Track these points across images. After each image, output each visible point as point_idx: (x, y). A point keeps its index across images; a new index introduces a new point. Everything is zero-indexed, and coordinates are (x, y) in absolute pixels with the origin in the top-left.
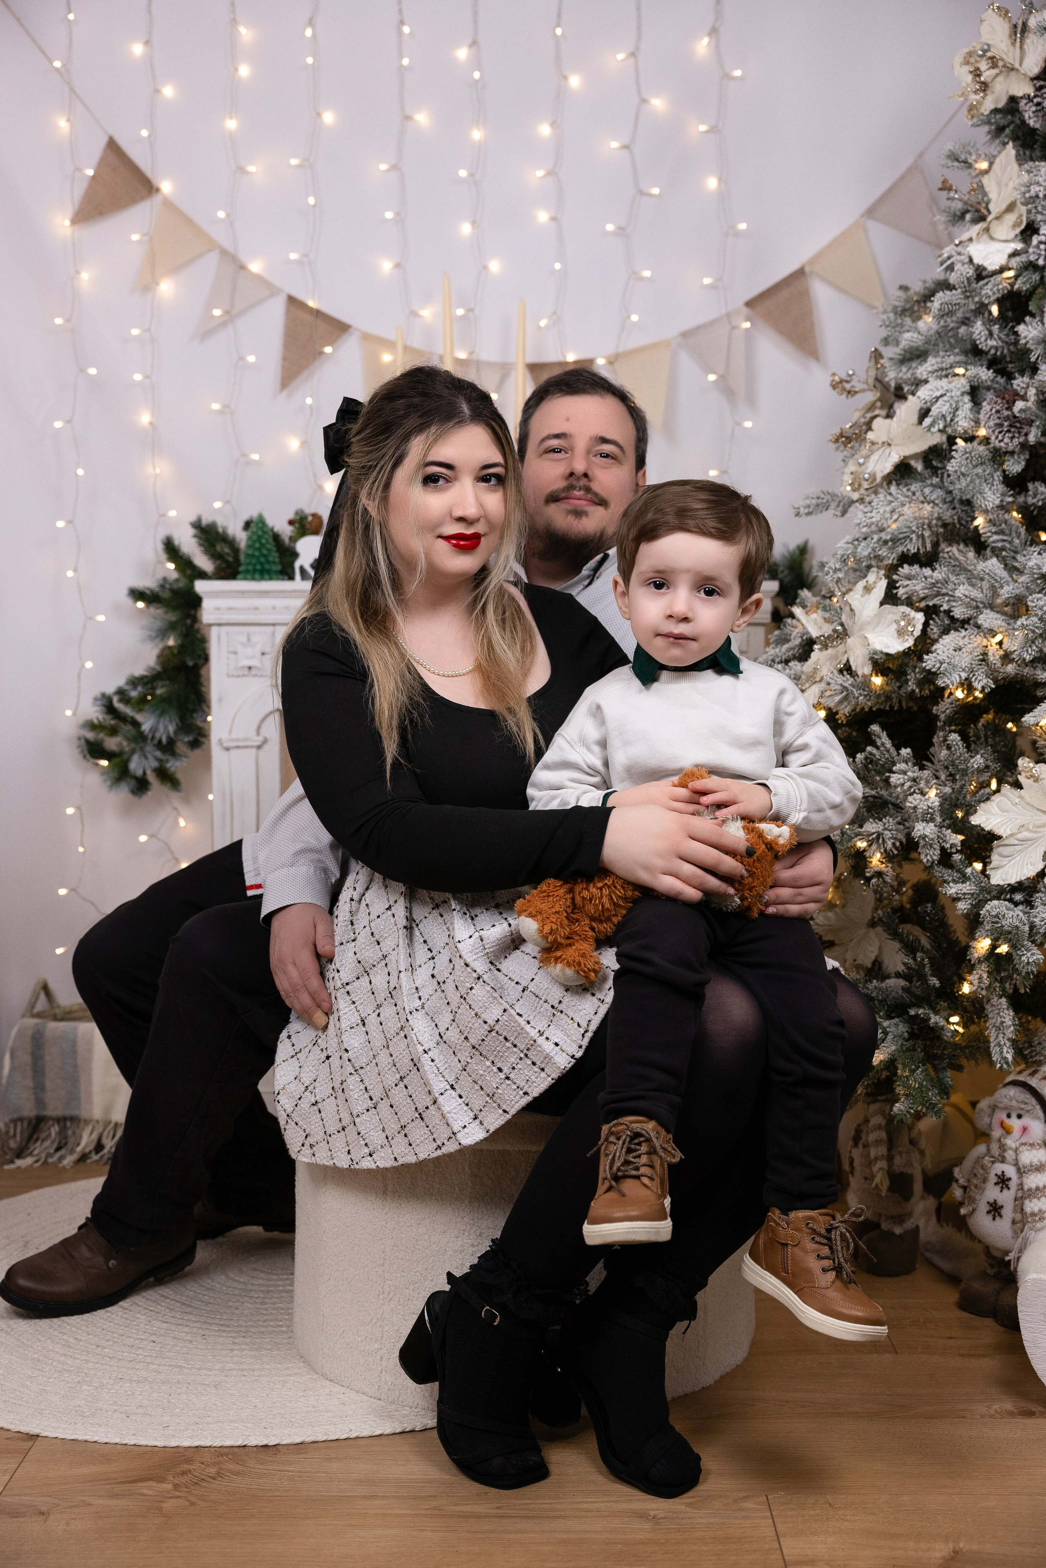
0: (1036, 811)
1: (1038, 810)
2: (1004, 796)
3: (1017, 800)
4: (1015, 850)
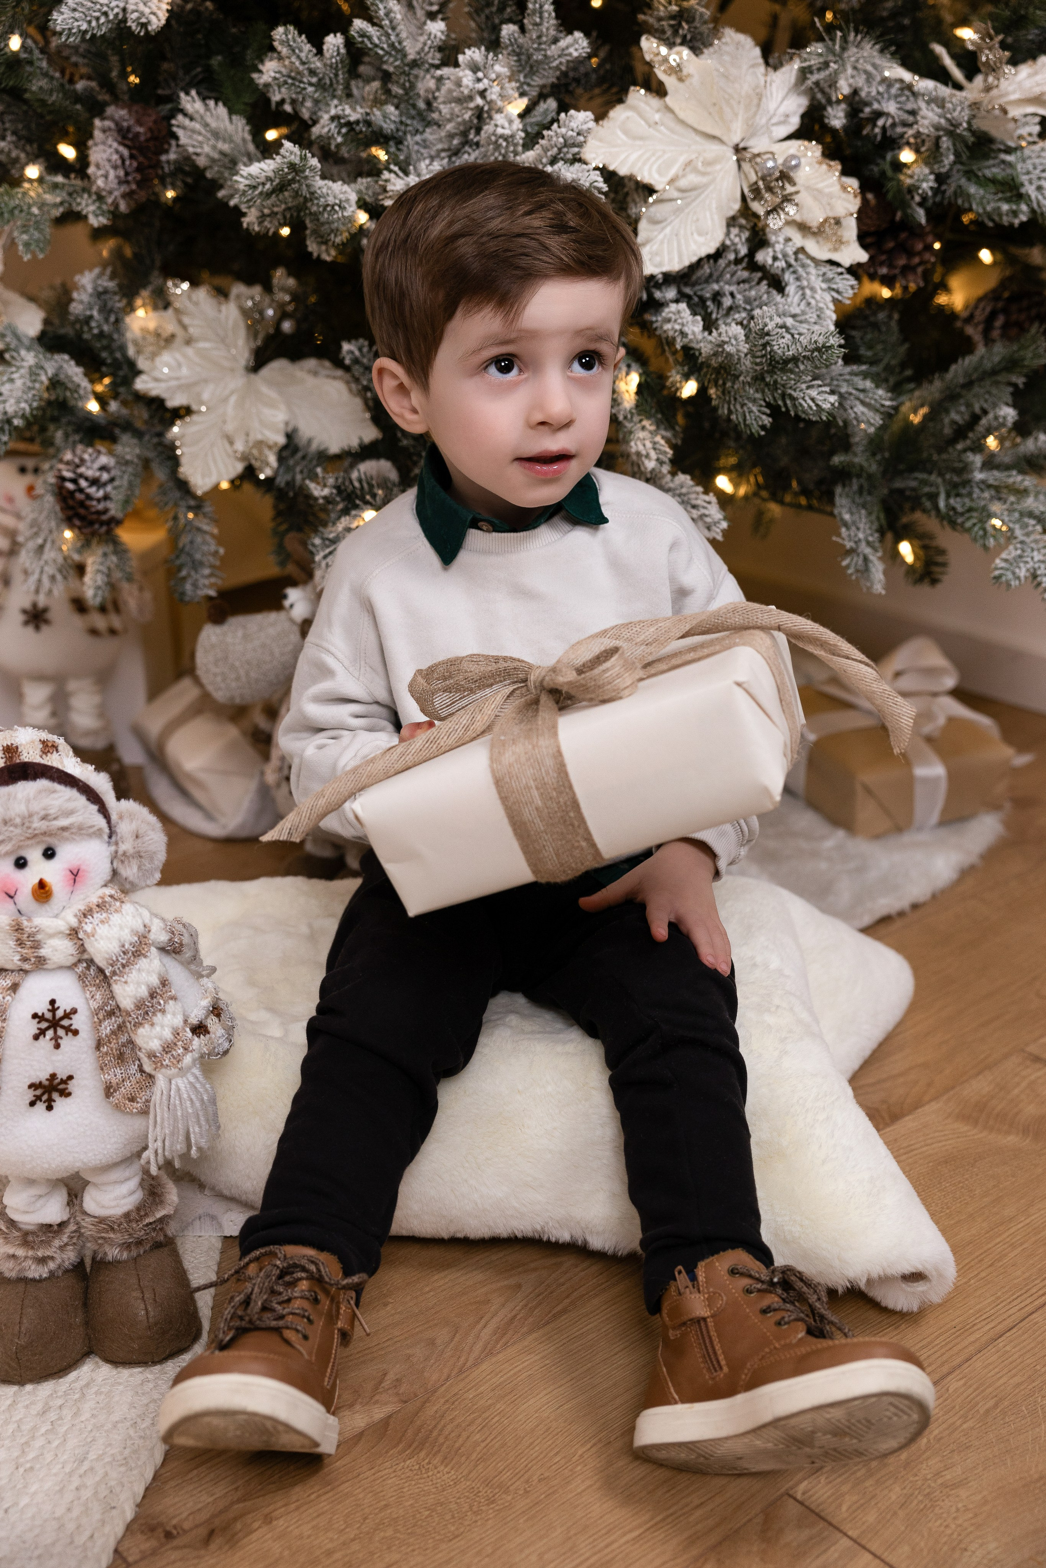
0: (693, 135)
1: (696, 130)
2: (633, 108)
3: (657, 117)
4: (678, 211)
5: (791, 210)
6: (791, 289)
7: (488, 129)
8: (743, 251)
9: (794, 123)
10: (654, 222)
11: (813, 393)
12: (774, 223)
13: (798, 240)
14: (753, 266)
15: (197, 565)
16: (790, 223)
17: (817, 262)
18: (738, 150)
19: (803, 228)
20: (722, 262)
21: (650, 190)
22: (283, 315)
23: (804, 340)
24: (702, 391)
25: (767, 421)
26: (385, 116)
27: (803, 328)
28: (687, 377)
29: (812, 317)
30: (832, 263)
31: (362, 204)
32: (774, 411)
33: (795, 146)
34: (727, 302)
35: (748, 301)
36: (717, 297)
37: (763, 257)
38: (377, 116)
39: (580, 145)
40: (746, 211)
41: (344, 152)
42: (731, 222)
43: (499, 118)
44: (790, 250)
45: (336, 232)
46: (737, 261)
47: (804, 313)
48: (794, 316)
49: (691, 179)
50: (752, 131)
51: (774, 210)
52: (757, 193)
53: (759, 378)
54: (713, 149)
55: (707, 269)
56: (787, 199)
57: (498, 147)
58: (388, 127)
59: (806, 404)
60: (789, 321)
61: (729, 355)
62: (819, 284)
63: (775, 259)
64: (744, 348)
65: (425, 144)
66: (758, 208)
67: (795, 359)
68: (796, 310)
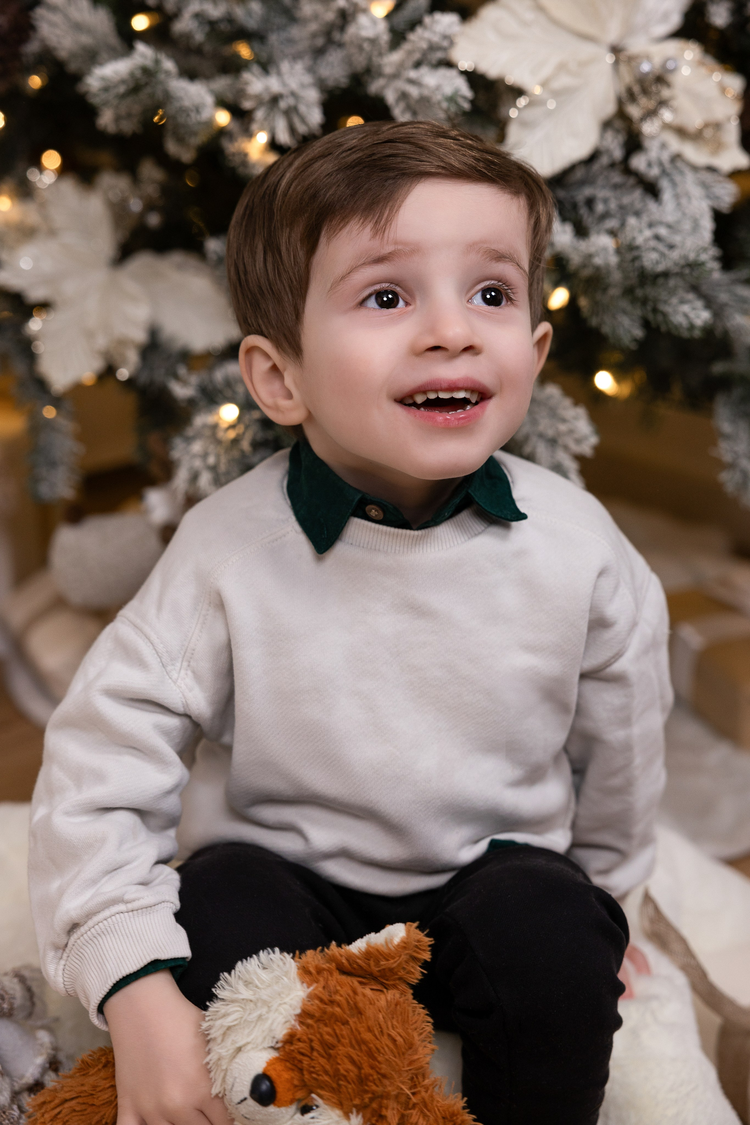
3: (529, 17)
4: (550, 113)
5: (667, 115)
6: (667, 195)
7: (351, 30)
8: (618, 154)
9: (675, 21)
10: (525, 124)
11: (686, 308)
12: (649, 128)
13: (675, 144)
14: (627, 170)
15: (53, 464)
16: (667, 127)
17: (695, 168)
18: (616, 50)
19: (681, 132)
20: (596, 167)
21: (518, 92)
22: (149, 207)
23: (675, 255)
24: (573, 301)
25: (638, 333)
26: (249, 13)
27: (677, 239)
28: (556, 285)
29: (687, 226)
30: (711, 169)
31: (222, 103)
32: (646, 324)
33: (673, 47)
34: (600, 208)
35: (622, 208)
36: (590, 202)
37: (639, 162)
38: (239, 12)
39: (445, 49)
40: (621, 114)
41: (208, 48)
42: (607, 125)
43: (363, 20)
44: (665, 157)
45: (195, 134)
46: (612, 165)
47: (678, 222)
48: (669, 226)
49: (563, 81)
50: (630, 29)
51: (651, 114)
52: (632, 96)
53: (629, 292)
54: (587, 50)
55: (579, 174)
56: (663, 103)
57: (361, 48)
58: (252, 24)
59: (679, 319)
60: (663, 231)
61: (598, 269)
62: (696, 191)
63: (650, 165)
64: (613, 260)
65: (291, 41)
66: (634, 111)
67: (666, 275)
68: (670, 218)
